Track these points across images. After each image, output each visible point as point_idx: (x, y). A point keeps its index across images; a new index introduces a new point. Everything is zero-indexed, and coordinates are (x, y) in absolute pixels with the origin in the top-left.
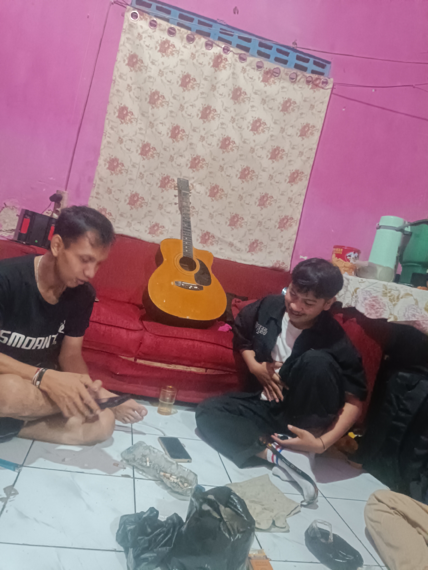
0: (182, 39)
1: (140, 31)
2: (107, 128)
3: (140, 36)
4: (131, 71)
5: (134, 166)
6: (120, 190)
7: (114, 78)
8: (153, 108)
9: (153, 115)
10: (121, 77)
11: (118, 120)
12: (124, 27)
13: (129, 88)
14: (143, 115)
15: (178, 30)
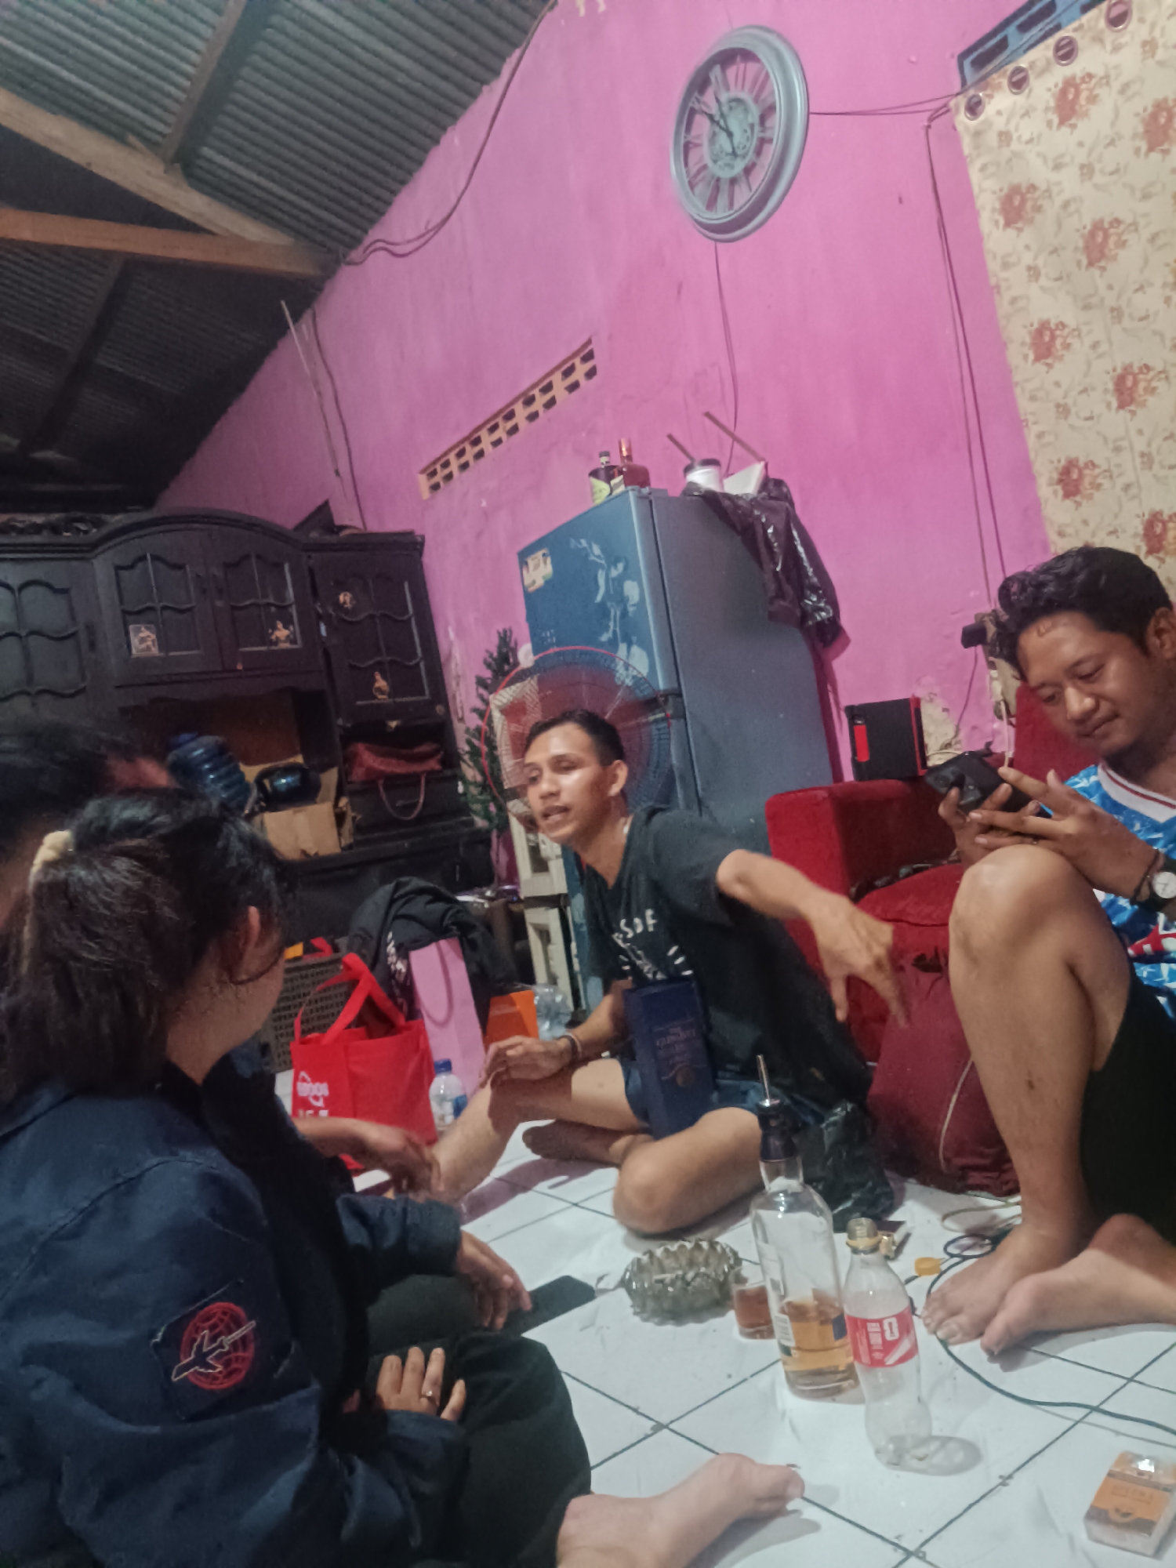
0: (1099, 39)
1: (1000, 124)
2: (1024, 405)
3: (1005, 137)
4: (1020, 231)
5: (1117, 450)
7: (993, 281)
8: (1103, 269)
9: (1110, 287)
10: (1006, 266)
11: (1039, 367)
12: (966, 151)
13: (1034, 272)
14: (1087, 306)
15: (1080, 28)
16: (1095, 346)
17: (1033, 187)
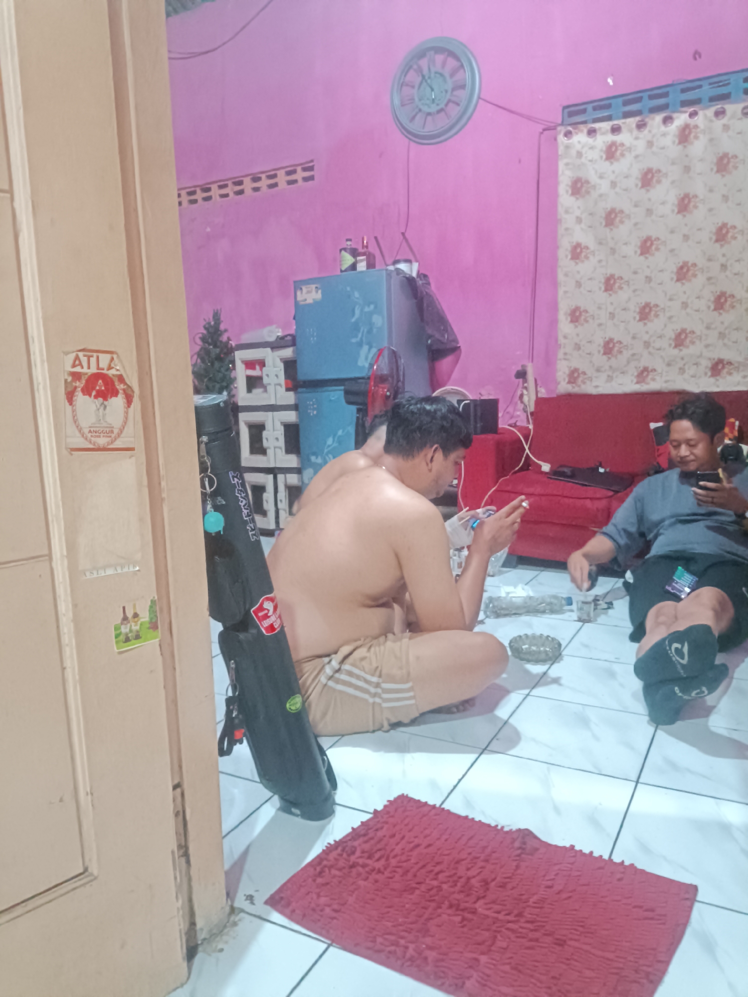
0: (631, 131)
1: (578, 147)
2: (561, 277)
3: (579, 154)
4: (577, 199)
5: (599, 308)
6: (590, 342)
7: (559, 217)
8: (611, 230)
9: (613, 238)
10: (567, 212)
11: (572, 263)
12: (560, 153)
13: (579, 220)
14: (600, 243)
15: (624, 123)
16: (600, 261)
17: (587, 182)
